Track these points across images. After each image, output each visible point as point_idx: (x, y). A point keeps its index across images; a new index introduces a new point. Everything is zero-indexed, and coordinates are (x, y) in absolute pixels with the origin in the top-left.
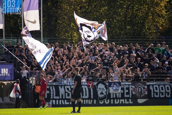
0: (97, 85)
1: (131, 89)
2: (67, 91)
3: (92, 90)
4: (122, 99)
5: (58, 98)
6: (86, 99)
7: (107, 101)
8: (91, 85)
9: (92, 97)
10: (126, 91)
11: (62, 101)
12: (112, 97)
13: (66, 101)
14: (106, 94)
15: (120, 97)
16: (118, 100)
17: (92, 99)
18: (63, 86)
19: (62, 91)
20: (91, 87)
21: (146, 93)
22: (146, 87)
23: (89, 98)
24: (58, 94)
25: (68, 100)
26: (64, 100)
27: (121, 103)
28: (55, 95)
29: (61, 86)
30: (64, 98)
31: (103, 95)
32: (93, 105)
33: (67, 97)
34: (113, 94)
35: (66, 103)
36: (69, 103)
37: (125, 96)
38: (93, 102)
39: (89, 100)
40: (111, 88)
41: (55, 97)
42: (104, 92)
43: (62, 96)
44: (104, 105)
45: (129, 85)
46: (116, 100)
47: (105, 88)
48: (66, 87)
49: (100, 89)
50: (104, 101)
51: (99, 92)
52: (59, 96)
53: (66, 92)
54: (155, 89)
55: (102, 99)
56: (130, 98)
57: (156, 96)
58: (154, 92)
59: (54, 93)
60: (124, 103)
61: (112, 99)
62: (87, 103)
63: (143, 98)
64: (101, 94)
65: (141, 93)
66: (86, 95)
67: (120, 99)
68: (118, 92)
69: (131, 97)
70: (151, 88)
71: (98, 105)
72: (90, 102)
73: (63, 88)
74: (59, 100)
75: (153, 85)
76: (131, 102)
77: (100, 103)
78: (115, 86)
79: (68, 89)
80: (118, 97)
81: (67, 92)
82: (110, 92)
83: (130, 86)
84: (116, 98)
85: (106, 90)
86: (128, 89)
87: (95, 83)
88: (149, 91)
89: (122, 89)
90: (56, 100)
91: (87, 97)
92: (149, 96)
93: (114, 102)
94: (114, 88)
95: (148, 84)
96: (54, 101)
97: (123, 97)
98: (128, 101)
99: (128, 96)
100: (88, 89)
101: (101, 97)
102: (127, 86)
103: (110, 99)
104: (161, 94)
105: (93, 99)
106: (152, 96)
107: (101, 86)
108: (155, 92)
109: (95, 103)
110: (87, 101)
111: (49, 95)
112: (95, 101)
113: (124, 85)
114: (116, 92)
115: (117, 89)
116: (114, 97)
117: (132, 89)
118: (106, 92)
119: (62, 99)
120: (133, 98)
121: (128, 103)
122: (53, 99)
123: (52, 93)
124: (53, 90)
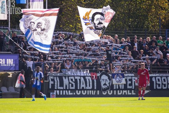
0: (101, 76)
1: (133, 81)
2: (70, 81)
3: (95, 81)
4: (125, 90)
5: (62, 88)
6: (89, 90)
7: (110, 92)
8: (94, 76)
9: (95, 88)
10: (129, 82)
11: (65, 92)
12: (115, 88)
13: (69, 91)
14: (109, 85)
15: (123, 88)
16: (121, 91)
17: (95, 90)
18: (67, 77)
19: (66, 81)
20: (94, 78)
23: (93, 89)
24: (62, 84)
25: (72, 91)
26: (68, 90)
27: (123, 94)
28: (59, 85)
29: (65, 77)
30: (68, 88)
31: (106, 86)
32: (96, 96)
33: (71, 88)
34: (116, 85)
35: (70, 94)
36: (73, 94)
37: (128, 87)
38: (96, 93)
39: (93, 91)
40: (114, 80)
41: (59, 88)
42: (107, 83)
43: (66, 86)
44: (107, 96)
45: (132, 76)
46: (118, 91)
47: (108, 80)
48: (70, 78)
49: (103, 80)
50: (107, 92)
51: (102, 83)
52: (63, 86)
53: (69, 83)
54: (157, 80)
55: (105, 90)
56: (133, 90)
57: (158, 88)
58: (156, 84)
59: (59, 83)
60: (126, 94)
61: (115, 90)
62: (90, 94)
64: (104, 85)
66: (90, 86)
67: (122, 90)
68: (121, 83)
69: (133, 88)
70: (154, 80)
71: (101, 96)
72: (93, 93)
73: (67, 79)
74: (63, 90)
75: (155, 77)
76: (133, 94)
77: (103, 93)
78: (118, 77)
79: (72, 80)
80: (121, 88)
81: (71, 83)
82: (113, 84)
83: (133, 78)
84: (119, 89)
85: (109, 81)
86: (131, 80)
87: (99, 75)
89: (126, 80)
90: (60, 90)
91: (91, 88)
92: (151, 87)
93: (117, 93)
94: (117, 80)
95: (150, 75)
96: (58, 92)
97: (126, 88)
98: (131, 92)
99: (131, 87)
100: (92, 80)
101: (105, 88)
102: (130, 78)
103: (113, 90)
104: (163, 86)
105: (97, 90)
106: (155, 88)
107: (104, 77)
108: (158, 84)
109: (98, 94)
110: (90, 91)
111: (53, 85)
112: (98, 91)
113: (127, 76)
114: (119, 84)
115: (120, 81)
116: (117, 88)
117: (135, 80)
118: (109, 83)
119: (66, 89)
120: (136, 89)
121: (131, 94)
122: (57, 89)
123: (56, 84)
124: (57, 80)
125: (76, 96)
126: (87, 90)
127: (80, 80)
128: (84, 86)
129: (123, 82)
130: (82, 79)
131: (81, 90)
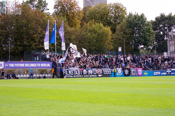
0: (83, 70)
1: (96, 71)
10: (94, 72)
19: (70, 72)
21: (102, 73)
22: (102, 70)
23: (80, 75)
24: (68, 73)
25: (72, 75)
29: (69, 70)
32: (81, 77)
33: (72, 74)
35: (71, 77)
37: (94, 74)
40: (89, 71)
42: (86, 73)
44: (86, 77)
55: (85, 75)
57: (105, 74)
60: (93, 76)
62: (79, 77)
63: (101, 74)
64: (84, 73)
65: (100, 73)
69: (96, 74)
70: (104, 71)
71: (84, 77)
72: (81, 76)
74: (69, 75)
76: (96, 76)
79: (72, 71)
84: (90, 74)
86: (95, 71)
87: (82, 69)
88: (103, 72)
89: (93, 71)
90: (67, 75)
91: (79, 74)
92: (103, 74)
93: (90, 76)
95: (102, 69)
96: (67, 76)
97: (93, 74)
100: (80, 71)
103: (88, 75)
104: (107, 73)
105: (82, 75)
107: (85, 70)
111: (65, 73)
119: (70, 75)
124: (66, 72)
125: (74, 77)
126: (78, 75)
127: (75, 71)
128: (77, 74)
129: (92, 72)
130: (76, 71)
131: (76, 75)
